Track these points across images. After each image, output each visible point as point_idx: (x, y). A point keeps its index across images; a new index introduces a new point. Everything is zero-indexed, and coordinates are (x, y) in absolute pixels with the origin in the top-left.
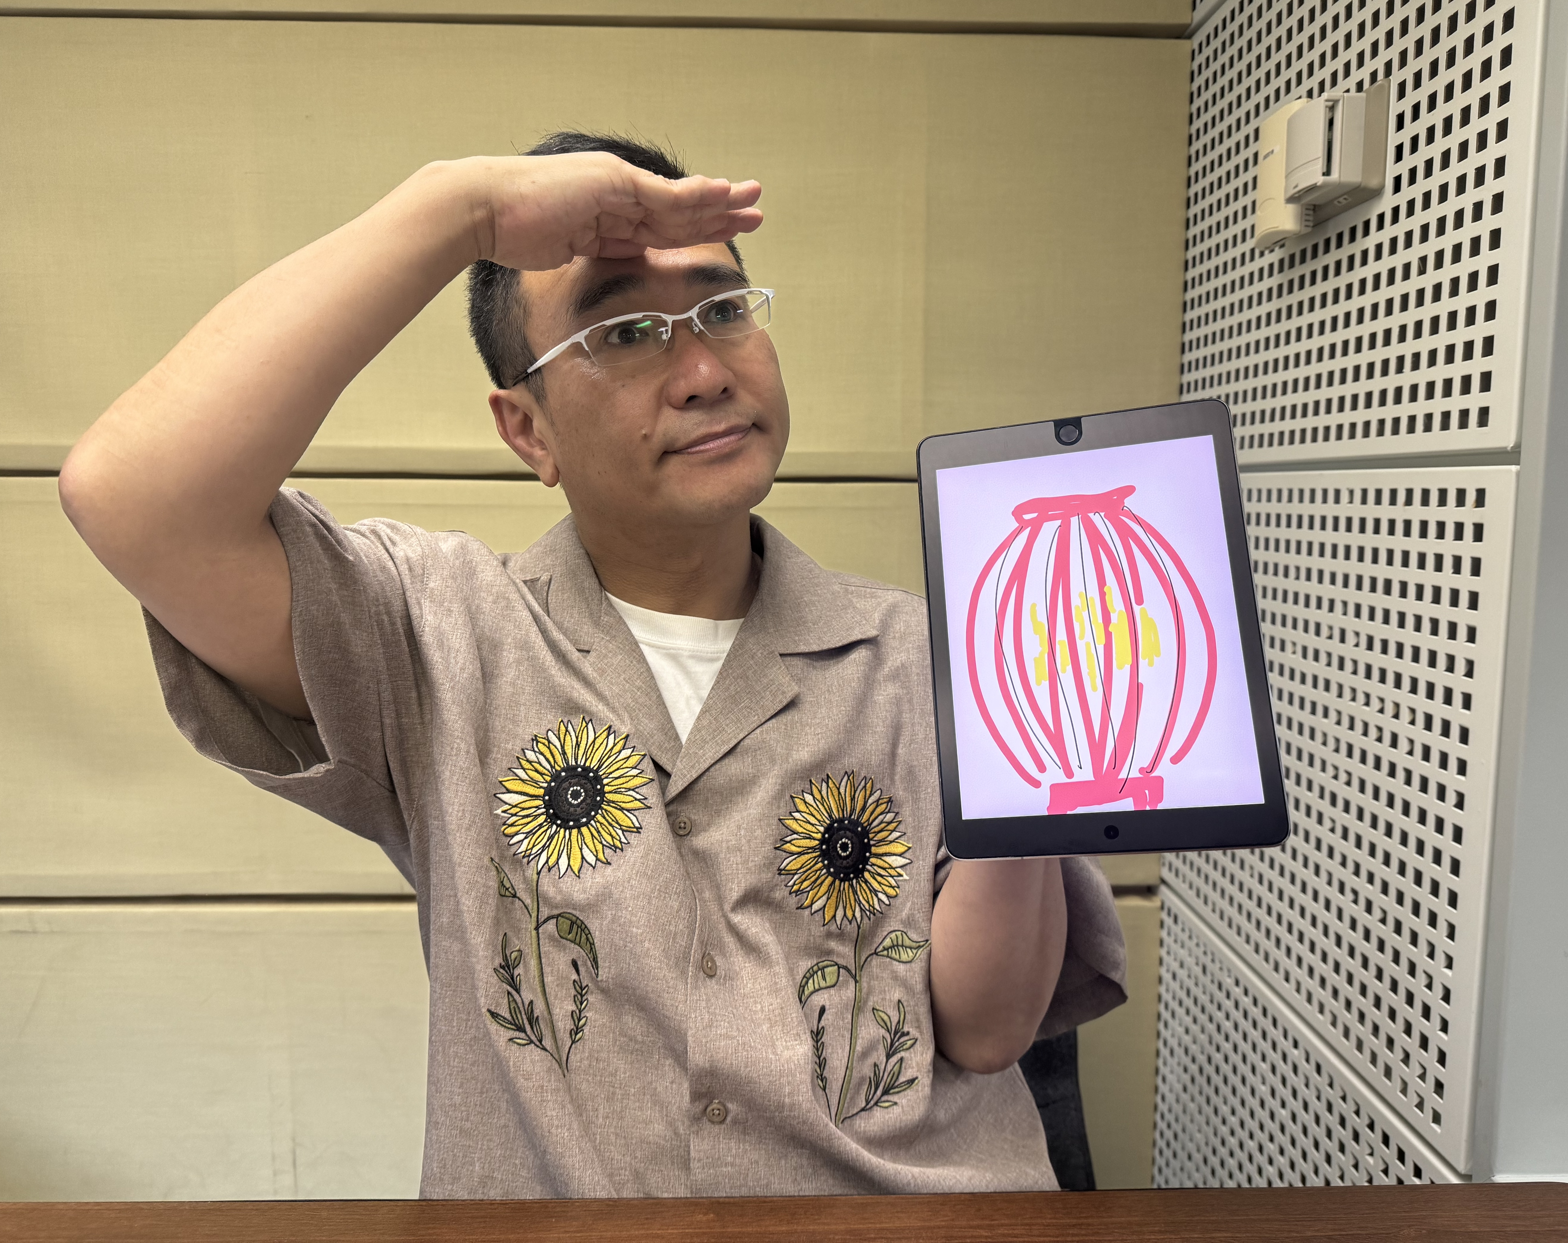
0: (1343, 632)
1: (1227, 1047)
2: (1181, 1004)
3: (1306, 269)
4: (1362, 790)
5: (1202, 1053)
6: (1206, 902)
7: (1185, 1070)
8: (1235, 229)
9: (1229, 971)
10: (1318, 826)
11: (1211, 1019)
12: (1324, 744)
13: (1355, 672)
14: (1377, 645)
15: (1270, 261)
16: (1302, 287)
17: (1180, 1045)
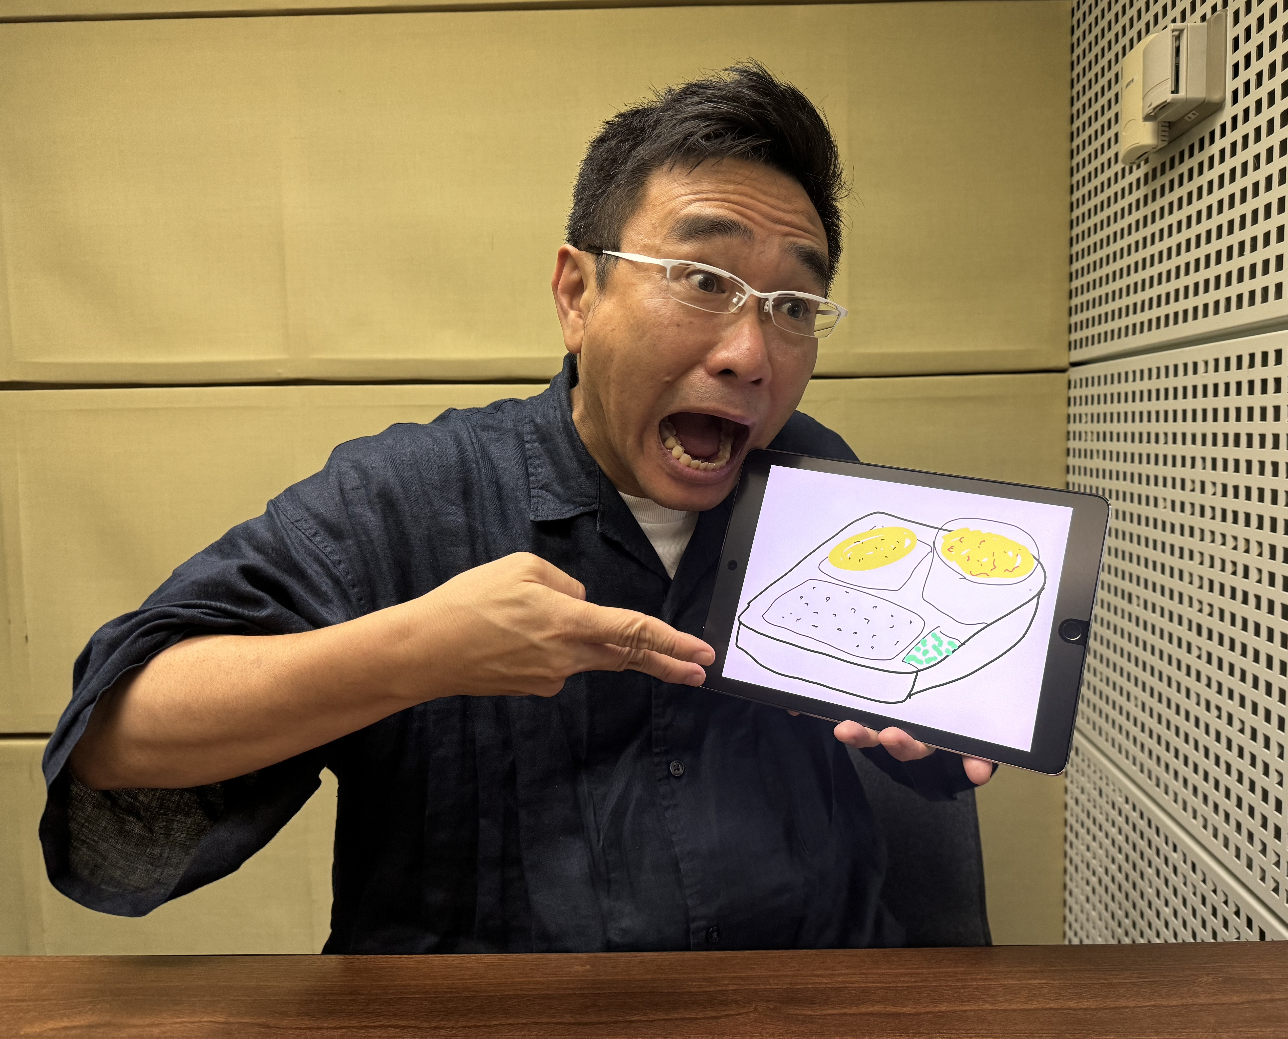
0: (1203, 484)
1: (1120, 858)
2: (1083, 825)
3: (1166, 180)
4: (1222, 619)
5: (1101, 866)
6: (1100, 734)
7: (1088, 883)
8: (1109, 153)
9: (1120, 791)
10: (1188, 655)
11: (1107, 836)
12: (1191, 583)
13: (1213, 518)
14: (1230, 491)
15: (1137, 177)
16: (1162, 195)
17: (1082, 861)
